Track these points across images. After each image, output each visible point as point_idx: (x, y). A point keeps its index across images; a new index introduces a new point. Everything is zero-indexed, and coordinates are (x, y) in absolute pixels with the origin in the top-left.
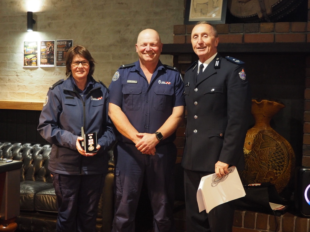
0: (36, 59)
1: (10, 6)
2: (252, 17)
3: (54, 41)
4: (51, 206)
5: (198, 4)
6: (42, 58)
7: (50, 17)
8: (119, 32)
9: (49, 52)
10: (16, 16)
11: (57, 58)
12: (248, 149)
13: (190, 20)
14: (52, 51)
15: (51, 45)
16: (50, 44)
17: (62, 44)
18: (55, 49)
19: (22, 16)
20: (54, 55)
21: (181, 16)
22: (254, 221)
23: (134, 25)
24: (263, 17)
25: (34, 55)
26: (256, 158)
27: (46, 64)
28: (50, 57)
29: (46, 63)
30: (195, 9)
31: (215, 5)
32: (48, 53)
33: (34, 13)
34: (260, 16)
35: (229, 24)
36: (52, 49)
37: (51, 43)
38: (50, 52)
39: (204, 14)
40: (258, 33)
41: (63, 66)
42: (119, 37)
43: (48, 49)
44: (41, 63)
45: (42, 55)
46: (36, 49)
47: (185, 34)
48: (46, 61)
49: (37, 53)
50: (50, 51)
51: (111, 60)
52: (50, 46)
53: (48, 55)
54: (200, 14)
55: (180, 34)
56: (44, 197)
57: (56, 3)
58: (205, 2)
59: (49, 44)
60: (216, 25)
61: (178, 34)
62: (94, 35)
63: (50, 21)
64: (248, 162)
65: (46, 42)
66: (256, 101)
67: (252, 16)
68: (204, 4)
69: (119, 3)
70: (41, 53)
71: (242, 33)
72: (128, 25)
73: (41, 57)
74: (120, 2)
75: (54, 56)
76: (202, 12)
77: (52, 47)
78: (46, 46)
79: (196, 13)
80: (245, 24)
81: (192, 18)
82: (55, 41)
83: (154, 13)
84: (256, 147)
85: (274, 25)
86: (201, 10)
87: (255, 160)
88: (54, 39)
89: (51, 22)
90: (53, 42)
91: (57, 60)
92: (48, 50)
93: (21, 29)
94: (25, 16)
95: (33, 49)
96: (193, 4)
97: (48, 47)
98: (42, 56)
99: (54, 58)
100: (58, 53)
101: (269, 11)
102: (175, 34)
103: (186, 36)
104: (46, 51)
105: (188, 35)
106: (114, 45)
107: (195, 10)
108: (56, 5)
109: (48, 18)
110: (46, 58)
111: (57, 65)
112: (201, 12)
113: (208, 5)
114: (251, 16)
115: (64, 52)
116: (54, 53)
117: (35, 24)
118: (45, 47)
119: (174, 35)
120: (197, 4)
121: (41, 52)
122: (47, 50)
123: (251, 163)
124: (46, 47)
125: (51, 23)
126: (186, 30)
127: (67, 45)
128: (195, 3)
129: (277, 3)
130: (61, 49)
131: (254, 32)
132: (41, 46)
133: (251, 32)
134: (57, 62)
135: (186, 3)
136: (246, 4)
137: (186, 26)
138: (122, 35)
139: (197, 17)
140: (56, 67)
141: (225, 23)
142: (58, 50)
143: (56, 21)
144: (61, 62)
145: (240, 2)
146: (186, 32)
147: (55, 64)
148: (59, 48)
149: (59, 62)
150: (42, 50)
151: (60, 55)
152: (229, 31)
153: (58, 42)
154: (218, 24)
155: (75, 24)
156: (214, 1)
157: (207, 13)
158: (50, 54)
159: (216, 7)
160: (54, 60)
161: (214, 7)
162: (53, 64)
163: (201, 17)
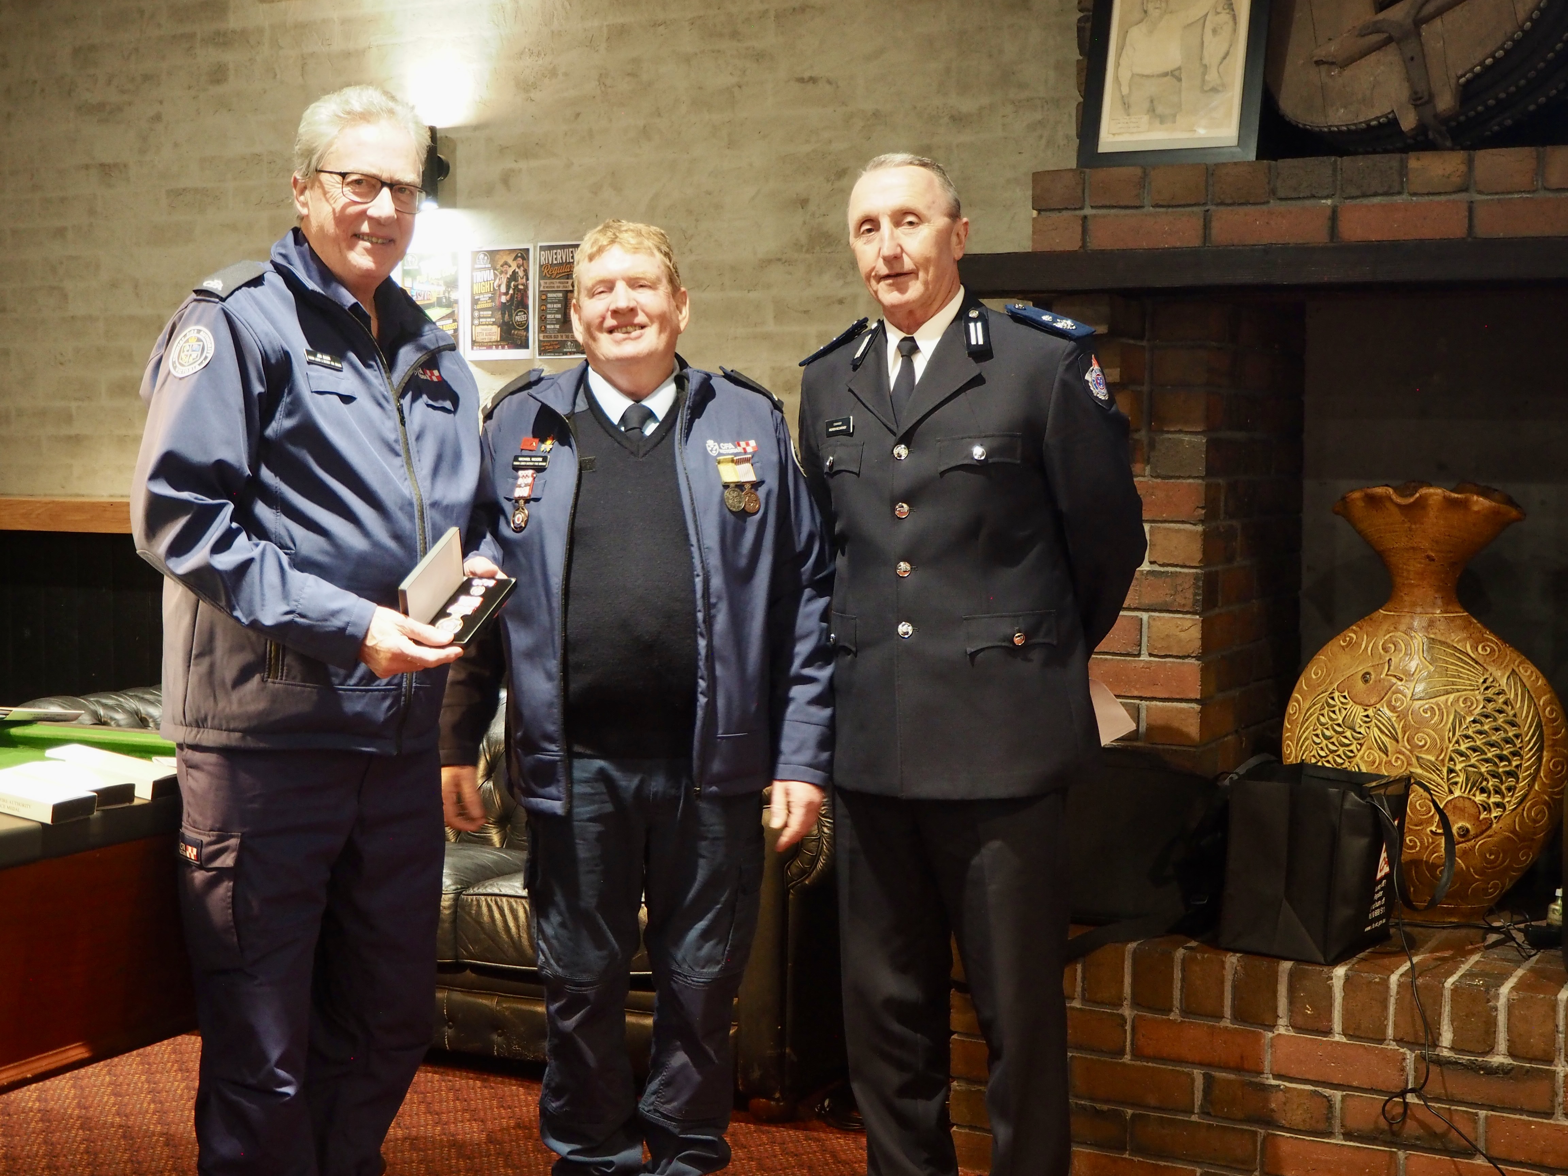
0: (454, 326)
2: (1374, 127)
3: (528, 250)
4: (525, 942)
5: (1138, 75)
6: (476, 322)
7: (507, 147)
8: (804, 203)
9: (506, 294)
11: (542, 319)
12: (1360, 704)
13: (1101, 150)
14: (519, 290)
15: (514, 267)
16: (510, 261)
17: (559, 261)
18: (531, 282)
20: (526, 307)
21: (1069, 128)
24: (1422, 128)
25: (445, 311)
26: (1397, 741)
27: (497, 347)
28: (510, 316)
29: (497, 345)
30: (1123, 97)
31: (1212, 77)
32: (504, 299)
34: (1408, 122)
35: (1273, 163)
36: (520, 281)
37: (514, 255)
38: (512, 296)
39: (1162, 119)
40: (1398, 199)
41: (566, 353)
42: (804, 223)
43: (504, 281)
44: (474, 343)
45: (480, 310)
46: (452, 284)
47: (1081, 208)
48: (494, 333)
49: (456, 302)
50: (511, 292)
51: (771, 327)
52: (510, 272)
53: (504, 307)
54: (1145, 118)
55: (1060, 210)
56: (495, 908)
57: (534, 86)
58: (1170, 67)
59: (506, 263)
60: (1217, 165)
61: (1054, 210)
62: (697, 220)
63: (509, 164)
64: (1362, 757)
65: (492, 255)
66: (1391, 491)
67: (1374, 123)
68: (1166, 74)
69: (801, 80)
70: (475, 302)
71: (1326, 197)
73: (473, 318)
74: (806, 75)
75: (526, 313)
76: (1154, 110)
77: (521, 273)
78: (495, 269)
79: (1128, 115)
80: (1339, 159)
81: (1111, 139)
82: (530, 246)
83: (953, 118)
84: (1394, 693)
85: (1470, 163)
86: (1152, 101)
87: (1389, 749)
88: (529, 241)
89: (514, 165)
90: (523, 255)
91: (542, 329)
92: (503, 289)
95: (441, 282)
96: (1117, 79)
97: (502, 272)
98: (476, 314)
99: (527, 320)
100: (543, 301)
101: (1445, 102)
102: (1039, 211)
103: (1085, 217)
104: (495, 293)
105: (1094, 212)
106: (779, 260)
107: (1126, 105)
108: (535, 95)
109: (502, 149)
110: (494, 323)
111: (543, 351)
112: (1152, 110)
113: (1179, 80)
114: (1367, 123)
116: (527, 297)
117: (445, 176)
118: (490, 275)
119: (1035, 213)
120: (1133, 75)
121: (473, 295)
122: (499, 286)
123: (1374, 762)
124: (495, 275)
125: (513, 170)
126: (1084, 193)
128: (1125, 75)
129: (1482, 63)
130: (558, 284)
131: (1382, 195)
132: (474, 269)
133: (1364, 196)
134: (541, 339)
135: (1084, 74)
136: (1347, 72)
137: (1084, 173)
138: (813, 215)
139: (1132, 133)
140: (538, 357)
141: (1254, 159)
142: (543, 284)
143: (534, 163)
144: (559, 339)
145: (1318, 63)
146: (1087, 199)
147: (534, 348)
148: (550, 278)
149: (551, 337)
150: (476, 290)
151: (555, 306)
152: (1273, 192)
153: (543, 253)
154: (1225, 164)
155: (613, 174)
156: (1206, 61)
157: (1178, 117)
158: (512, 304)
159: (1214, 90)
160: (527, 329)
161: (1206, 88)
162: (525, 345)
163: (1149, 131)
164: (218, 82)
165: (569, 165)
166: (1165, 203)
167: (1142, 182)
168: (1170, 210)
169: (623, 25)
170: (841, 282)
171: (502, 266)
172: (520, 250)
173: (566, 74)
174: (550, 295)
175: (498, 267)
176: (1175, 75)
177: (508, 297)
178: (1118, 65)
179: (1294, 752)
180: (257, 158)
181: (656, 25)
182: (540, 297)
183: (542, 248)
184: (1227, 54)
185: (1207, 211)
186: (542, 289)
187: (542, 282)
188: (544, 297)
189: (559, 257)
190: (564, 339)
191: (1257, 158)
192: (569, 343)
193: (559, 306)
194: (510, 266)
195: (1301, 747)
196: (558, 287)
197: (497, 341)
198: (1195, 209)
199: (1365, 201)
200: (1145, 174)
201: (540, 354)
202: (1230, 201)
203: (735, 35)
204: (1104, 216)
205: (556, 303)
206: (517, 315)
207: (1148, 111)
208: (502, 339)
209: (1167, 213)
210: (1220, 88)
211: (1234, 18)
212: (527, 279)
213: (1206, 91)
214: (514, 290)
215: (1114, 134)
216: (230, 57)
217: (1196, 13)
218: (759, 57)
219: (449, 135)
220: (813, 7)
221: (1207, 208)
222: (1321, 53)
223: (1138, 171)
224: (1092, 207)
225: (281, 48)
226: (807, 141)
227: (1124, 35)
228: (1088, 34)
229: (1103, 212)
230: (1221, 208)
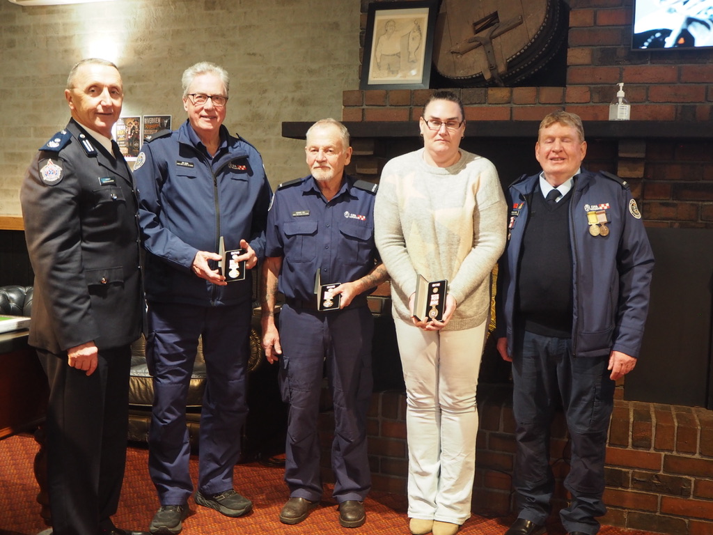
1: (63, 58)
2: (474, 78)
3: (139, 118)
5: (384, 55)
7: (131, 77)
8: (250, 102)
9: (131, 135)
13: (369, 83)
14: (136, 134)
15: (134, 124)
17: (152, 122)
18: (140, 131)
20: (139, 141)
21: (355, 76)
23: (275, 92)
24: (493, 79)
28: (132, 144)
30: (378, 63)
31: (412, 56)
32: (129, 137)
34: (487, 76)
36: (136, 130)
38: (133, 136)
39: (393, 72)
40: (484, 105)
42: (250, 110)
43: (130, 130)
47: (362, 106)
52: (132, 126)
53: (129, 141)
54: (387, 71)
55: (353, 106)
57: (142, 53)
58: (396, 52)
60: (415, 90)
61: (351, 106)
63: (132, 84)
65: (125, 119)
67: (474, 76)
68: (394, 55)
69: (249, 54)
72: (265, 91)
74: (251, 52)
75: (139, 143)
77: (136, 127)
79: (380, 70)
80: (462, 90)
81: (373, 79)
82: (140, 116)
83: (309, 70)
85: (511, 92)
86: (389, 65)
89: (133, 84)
90: (137, 120)
92: (129, 133)
96: (375, 56)
99: (139, 146)
101: (502, 69)
102: (345, 106)
103: (363, 109)
104: (126, 135)
105: (367, 107)
107: (379, 66)
108: (143, 56)
109: (129, 78)
112: (389, 68)
113: (400, 57)
114: (472, 76)
116: (139, 137)
118: (124, 127)
119: (343, 107)
120: (382, 55)
121: (117, 135)
125: (133, 86)
126: (363, 99)
127: (162, 124)
128: (378, 55)
129: (516, 54)
130: (151, 132)
131: (478, 104)
133: (471, 104)
135: (362, 54)
136: (464, 56)
137: (362, 92)
138: (254, 107)
141: (428, 88)
143: (142, 84)
145: (452, 53)
146: (364, 102)
148: (148, 129)
150: (118, 133)
153: (145, 119)
154: (418, 90)
155: (174, 89)
156: (410, 50)
157: (399, 71)
158: (133, 139)
159: (413, 61)
160: (139, 149)
161: (410, 61)
163: (388, 76)
164: (11, 47)
165: (156, 85)
166: (395, 105)
167: (386, 96)
168: (397, 107)
169: (178, 30)
170: (264, 134)
171: (129, 124)
173: (155, 48)
175: (127, 124)
176: (398, 55)
178: (376, 50)
180: (28, 78)
181: (191, 30)
182: (144, 136)
183: (145, 117)
184: (418, 47)
185: (411, 108)
186: (145, 133)
187: (145, 131)
191: (430, 88)
194: (132, 124)
198: (406, 107)
199: (472, 106)
200: (387, 93)
202: (420, 104)
203: (223, 35)
204: (371, 109)
206: (135, 143)
208: (129, 153)
209: (395, 108)
210: (415, 61)
211: (421, 34)
212: (139, 129)
214: (134, 133)
216: (16, 37)
217: (406, 31)
218: (233, 44)
220: (254, 26)
222: (453, 49)
223: (384, 91)
224: (366, 105)
225: (37, 34)
226: (252, 78)
227: (378, 39)
228: (364, 38)
229: (370, 107)
230: (417, 107)
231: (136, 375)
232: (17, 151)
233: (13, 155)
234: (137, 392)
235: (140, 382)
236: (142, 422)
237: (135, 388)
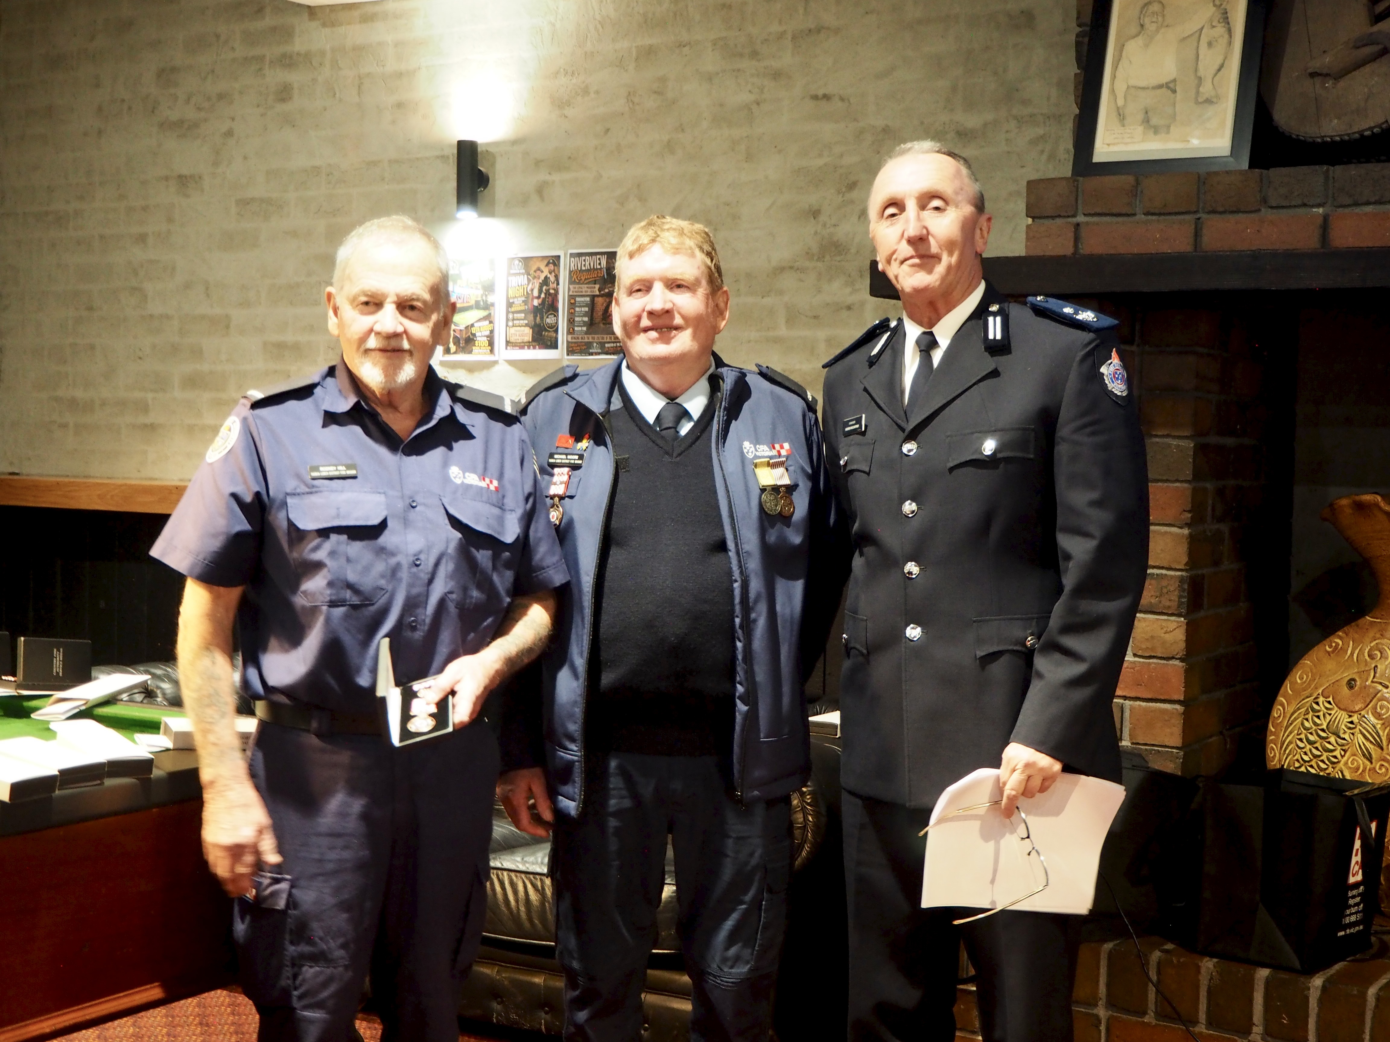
0: (491, 326)
1: (394, 122)
2: (1367, 137)
3: (559, 256)
5: (1133, 87)
6: (510, 324)
7: (542, 161)
8: (815, 213)
9: (539, 297)
10: (417, 159)
11: (571, 322)
12: (1344, 710)
13: (1095, 160)
14: (550, 294)
15: (546, 272)
16: (543, 267)
17: (587, 267)
18: (561, 288)
19: (438, 157)
20: (556, 310)
22: (1363, 1022)
25: (483, 313)
26: (1382, 749)
27: (529, 348)
28: (542, 318)
29: (528, 345)
30: (1118, 108)
31: (1207, 89)
32: (536, 303)
33: (482, 144)
35: (1265, 172)
36: (551, 286)
37: (546, 262)
38: (544, 300)
39: (1156, 130)
41: (592, 354)
42: (816, 233)
43: (537, 286)
44: (508, 343)
45: (513, 313)
46: (489, 288)
47: (1074, 216)
48: (527, 334)
49: (493, 305)
50: (543, 296)
51: (783, 331)
52: (542, 278)
53: (537, 311)
54: (1140, 129)
55: (1053, 217)
57: (568, 104)
58: (1164, 80)
60: (1209, 174)
61: (1047, 217)
63: (543, 176)
64: (1346, 763)
65: (526, 261)
66: (1379, 498)
67: (1367, 133)
68: (1160, 86)
69: (815, 98)
70: (510, 305)
71: (1319, 206)
73: (507, 320)
74: (821, 92)
75: (556, 316)
76: (1148, 121)
77: (552, 278)
78: (528, 274)
79: (1123, 126)
80: (1331, 168)
81: (1105, 149)
82: (561, 254)
84: (1379, 700)
86: (1147, 113)
87: (1374, 756)
88: (560, 249)
89: (548, 178)
90: (555, 261)
91: (570, 331)
92: (536, 293)
93: (432, 210)
94: (448, 157)
95: (480, 287)
96: (1112, 91)
97: (535, 278)
98: (511, 316)
99: (557, 323)
100: (572, 305)
102: (1034, 219)
103: (1078, 225)
104: (528, 297)
105: (1087, 219)
106: (791, 268)
107: (1121, 116)
108: (569, 112)
109: (538, 163)
110: (527, 325)
111: (570, 351)
112: (1146, 121)
113: (1174, 91)
114: (1361, 133)
115: (596, 299)
116: (557, 301)
117: (485, 187)
118: (523, 280)
119: (1030, 221)
120: (1128, 87)
121: (508, 299)
122: (532, 290)
123: (1358, 769)
124: (529, 280)
125: (546, 182)
126: (1077, 203)
128: (1121, 87)
130: (585, 289)
131: (1373, 204)
132: (509, 274)
133: (1356, 204)
134: (570, 340)
135: (1081, 87)
136: (1342, 84)
137: (1078, 181)
138: (824, 225)
139: (1126, 144)
140: (566, 357)
141: (1247, 168)
142: (572, 289)
143: (567, 176)
144: (586, 340)
145: (1313, 75)
146: (1080, 207)
147: (563, 349)
148: (578, 283)
149: (578, 338)
150: (511, 294)
151: (583, 309)
152: (1264, 201)
153: (572, 259)
154: (1216, 173)
155: (639, 186)
156: (1201, 73)
157: (1172, 128)
158: (543, 307)
159: (1209, 101)
160: (556, 331)
161: (1200, 100)
162: (554, 346)
163: (1143, 141)
164: (284, 100)
165: (599, 177)
166: (1157, 211)
167: (1135, 191)
168: (1162, 218)
169: (651, 46)
171: (535, 271)
172: (552, 256)
173: (597, 92)
174: (578, 299)
175: (532, 272)
176: (1170, 87)
177: (540, 300)
178: (1114, 77)
179: (1277, 755)
180: (317, 170)
181: (681, 45)
182: (569, 300)
183: (572, 255)
184: (1222, 66)
185: (1199, 219)
186: (571, 293)
187: (571, 286)
188: (572, 301)
189: (587, 263)
190: (591, 340)
191: (1250, 167)
192: (595, 344)
193: (587, 309)
194: (542, 272)
195: (1285, 751)
196: (586, 292)
197: (529, 342)
198: (1187, 217)
199: (1358, 210)
200: (1138, 182)
201: (568, 355)
202: (1221, 209)
203: (754, 54)
204: (1097, 224)
205: (584, 306)
206: (547, 317)
207: (1143, 122)
208: (534, 339)
209: (1158, 221)
210: (1215, 100)
211: (1230, 31)
212: (558, 284)
213: (1201, 103)
214: (545, 294)
215: (1108, 145)
216: (295, 77)
217: (1192, 27)
218: (777, 75)
219: (489, 149)
220: (827, 28)
221: (1198, 216)
222: (1315, 65)
223: (1130, 179)
224: (1085, 215)
225: (340, 69)
226: (820, 155)
227: (1120, 48)
228: (1085, 48)
229: (1095, 219)
230: (1212, 216)
231: (522, 868)
232: (290, 337)
233: (281, 346)
234: (522, 909)
235: (529, 886)
236: (534, 984)
237: (517, 901)
